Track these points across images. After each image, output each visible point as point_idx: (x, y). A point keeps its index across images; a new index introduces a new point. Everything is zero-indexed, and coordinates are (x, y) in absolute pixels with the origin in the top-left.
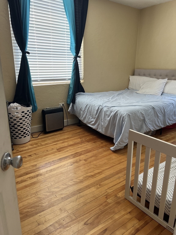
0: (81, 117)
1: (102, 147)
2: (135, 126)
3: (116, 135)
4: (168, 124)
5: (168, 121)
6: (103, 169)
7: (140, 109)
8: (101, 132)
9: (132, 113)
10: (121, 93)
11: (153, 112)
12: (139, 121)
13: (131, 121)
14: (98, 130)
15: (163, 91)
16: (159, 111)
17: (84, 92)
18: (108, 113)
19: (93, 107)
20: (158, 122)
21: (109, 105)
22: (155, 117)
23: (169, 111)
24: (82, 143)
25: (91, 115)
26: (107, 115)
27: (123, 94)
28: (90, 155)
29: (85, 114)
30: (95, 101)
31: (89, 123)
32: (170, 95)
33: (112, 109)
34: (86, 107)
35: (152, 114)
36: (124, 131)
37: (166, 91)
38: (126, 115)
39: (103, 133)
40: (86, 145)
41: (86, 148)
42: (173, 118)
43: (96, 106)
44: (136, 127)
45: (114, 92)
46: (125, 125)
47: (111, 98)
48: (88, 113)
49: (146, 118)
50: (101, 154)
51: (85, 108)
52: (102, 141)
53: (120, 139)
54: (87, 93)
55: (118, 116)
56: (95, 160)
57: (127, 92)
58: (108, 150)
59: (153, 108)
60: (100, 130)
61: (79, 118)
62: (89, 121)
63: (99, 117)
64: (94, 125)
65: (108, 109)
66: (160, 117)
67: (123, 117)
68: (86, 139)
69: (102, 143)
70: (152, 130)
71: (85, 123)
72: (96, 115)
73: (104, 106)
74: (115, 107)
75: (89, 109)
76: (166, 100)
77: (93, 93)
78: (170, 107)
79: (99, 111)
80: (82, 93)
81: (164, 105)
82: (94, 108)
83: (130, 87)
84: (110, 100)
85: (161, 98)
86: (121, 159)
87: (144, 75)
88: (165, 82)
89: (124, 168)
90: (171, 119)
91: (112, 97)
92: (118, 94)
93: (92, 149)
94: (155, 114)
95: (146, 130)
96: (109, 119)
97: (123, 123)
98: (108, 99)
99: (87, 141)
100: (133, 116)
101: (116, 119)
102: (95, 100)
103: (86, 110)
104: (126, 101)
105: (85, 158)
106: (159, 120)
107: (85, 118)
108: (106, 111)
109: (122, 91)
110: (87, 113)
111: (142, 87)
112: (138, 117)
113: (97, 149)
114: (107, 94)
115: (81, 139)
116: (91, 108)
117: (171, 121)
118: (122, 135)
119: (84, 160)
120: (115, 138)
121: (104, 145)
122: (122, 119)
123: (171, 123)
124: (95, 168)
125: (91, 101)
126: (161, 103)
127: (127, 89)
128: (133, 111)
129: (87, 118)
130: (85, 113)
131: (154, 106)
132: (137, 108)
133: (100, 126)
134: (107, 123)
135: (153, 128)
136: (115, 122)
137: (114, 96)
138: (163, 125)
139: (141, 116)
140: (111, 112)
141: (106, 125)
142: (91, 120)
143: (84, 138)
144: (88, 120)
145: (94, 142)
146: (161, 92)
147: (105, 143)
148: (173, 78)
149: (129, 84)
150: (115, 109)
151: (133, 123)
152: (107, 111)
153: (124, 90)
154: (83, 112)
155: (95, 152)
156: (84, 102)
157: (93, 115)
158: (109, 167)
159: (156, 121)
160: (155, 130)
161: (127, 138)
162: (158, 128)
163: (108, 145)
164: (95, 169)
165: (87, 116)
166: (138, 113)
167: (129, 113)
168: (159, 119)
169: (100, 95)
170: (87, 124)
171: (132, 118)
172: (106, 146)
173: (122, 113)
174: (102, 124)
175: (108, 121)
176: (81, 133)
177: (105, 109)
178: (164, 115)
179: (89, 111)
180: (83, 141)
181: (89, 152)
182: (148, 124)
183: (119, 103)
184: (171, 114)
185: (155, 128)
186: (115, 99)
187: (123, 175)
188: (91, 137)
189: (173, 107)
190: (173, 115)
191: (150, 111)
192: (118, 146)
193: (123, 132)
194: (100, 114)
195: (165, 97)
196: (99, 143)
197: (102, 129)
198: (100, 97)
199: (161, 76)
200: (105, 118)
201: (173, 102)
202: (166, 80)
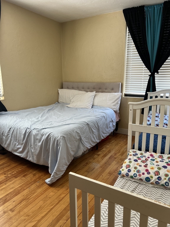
0: (4, 143)
1: (35, 181)
2: (71, 148)
3: (51, 163)
4: (103, 138)
5: (103, 134)
6: (38, 218)
7: (75, 128)
8: (32, 161)
9: (67, 135)
10: (51, 108)
11: (88, 129)
12: (75, 142)
13: (66, 144)
14: (28, 159)
15: (93, 104)
16: (94, 127)
17: (6, 111)
18: (38, 137)
19: (18, 131)
20: (94, 138)
21: (39, 126)
22: (91, 134)
23: (102, 125)
24: (6, 181)
25: (16, 140)
26: (37, 139)
27: (54, 109)
28: (20, 199)
29: (9, 140)
30: (21, 123)
31: (16, 151)
32: (100, 107)
33: (43, 133)
34: (9, 130)
35: (87, 130)
36: (60, 157)
37: (95, 104)
38: (60, 138)
39: (35, 162)
40: (13, 183)
41: (12, 188)
42: (106, 131)
43: (23, 129)
44: (73, 149)
45: (44, 108)
46: (61, 150)
47: (40, 116)
48: (13, 138)
49: (82, 136)
50: (34, 193)
51: (8, 132)
52: (35, 172)
53: (57, 169)
54: (11, 112)
55: (51, 140)
56: (26, 206)
57: (57, 106)
58: (43, 184)
59: (88, 124)
60: (30, 159)
61: (2, 145)
62: (16, 149)
63: (27, 142)
64: (21, 152)
65: (37, 133)
66: (95, 132)
67: (57, 141)
68: (13, 173)
69: (34, 175)
70: (89, 148)
71: (10, 151)
72: (23, 141)
73: (32, 128)
74: (46, 128)
75: (13, 133)
76: (97, 114)
77: (18, 111)
78: (102, 120)
79: (27, 135)
80: (4, 112)
81: (96, 119)
82: (20, 131)
83: (60, 100)
84: (40, 119)
85: (93, 111)
86: (61, 195)
87: (73, 88)
88: (93, 95)
89: (65, 209)
90: (105, 132)
91: (41, 114)
92: (49, 110)
93: (20, 188)
94: (90, 131)
95: (83, 150)
96: (40, 144)
97: (58, 148)
98: (37, 117)
99: (14, 177)
100: (68, 137)
101: (49, 143)
102: (21, 121)
103: (10, 135)
104: (58, 118)
105: (11, 207)
106: (94, 136)
107: (9, 144)
108: (35, 135)
109: (52, 105)
110: (11, 138)
111: (72, 101)
112: (74, 137)
113: (28, 186)
114: (36, 111)
115: (5, 174)
116: (17, 132)
117: (104, 134)
118: (58, 163)
119: (11, 210)
120: (51, 167)
121: (38, 177)
122: (57, 143)
123: (105, 136)
124: (27, 221)
125: (15, 123)
126: (94, 118)
127: (57, 103)
128: (67, 132)
129: (12, 145)
130: (8, 138)
131: (88, 121)
132: (72, 127)
133: (30, 153)
134: (39, 149)
135: (90, 145)
136: (48, 147)
137: (44, 113)
138: (99, 140)
139: (77, 135)
140: (42, 135)
141: (38, 151)
142: (18, 147)
143: (9, 173)
144: (14, 147)
145: (24, 176)
146: (91, 105)
147: (38, 174)
148: (100, 90)
149: (59, 98)
150: (47, 131)
151: (69, 145)
152: (37, 135)
153: (54, 105)
154: (6, 138)
155: (25, 192)
156: (6, 124)
157: (19, 140)
158: (46, 213)
159: (92, 137)
160: (92, 147)
161: (64, 165)
162: (94, 145)
163: (42, 177)
164: (26, 223)
165: (12, 142)
166: (73, 133)
167: (63, 134)
168: (94, 134)
169: (27, 113)
170: (13, 152)
171: (68, 140)
172: (39, 178)
173: (56, 136)
174: (33, 151)
175: (40, 146)
176: (6, 165)
177: (34, 132)
178: (98, 130)
179: (13, 136)
180: (9, 177)
181: (17, 195)
182: (85, 142)
183: (50, 123)
184: (104, 127)
185: (92, 145)
186: (46, 117)
187: (65, 221)
188: (20, 168)
189: (105, 119)
190: (106, 128)
191: (85, 128)
192: (55, 177)
193: (59, 159)
194: (28, 139)
195: (96, 110)
196: (31, 176)
197: (33, 156)
198: (27, 115)
199: (88, 88)
200: (36, 143)
201: (104, 115)
202: (94, 93)
